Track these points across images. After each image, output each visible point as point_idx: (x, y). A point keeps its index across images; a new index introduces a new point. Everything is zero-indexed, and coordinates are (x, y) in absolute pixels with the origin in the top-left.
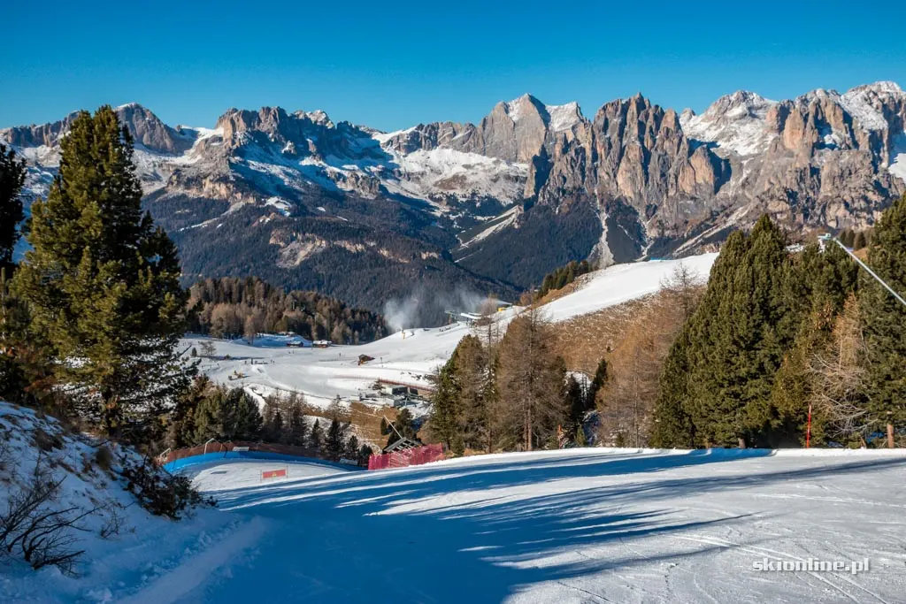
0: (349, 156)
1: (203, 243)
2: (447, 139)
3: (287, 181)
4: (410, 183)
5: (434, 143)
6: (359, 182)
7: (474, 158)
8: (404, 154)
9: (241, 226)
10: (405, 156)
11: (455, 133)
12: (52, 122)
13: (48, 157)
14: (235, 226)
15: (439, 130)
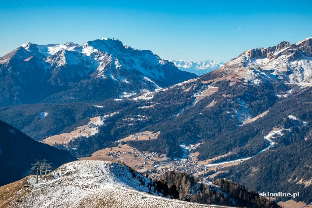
12: (272, 47)
13: (267, 65)
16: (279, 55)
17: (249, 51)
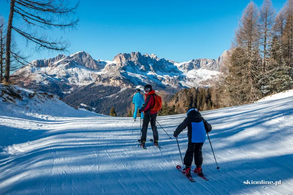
0: (165, 72)
1: (111, 103)
2: (204, 65)
3: (142, 80)
4: (189, 82)
5: (199, 67)
6: (170, 81)
7: (215, 73)
8: (187, 71)
9: (126, 97)
10: (187, 72)
11: (207, 63)
12: (52, 58)
13: (49, 71)
14: (123, 97)
15: (201, 62)
16: (59, 64)
17: (34, 61)
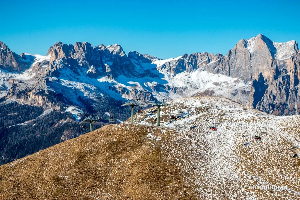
0: (134, 76)
1: (22, 136)
2: (204, 64)
3: (86, 94)
4: (175, 95)
5: (195, 67)
6: (138, 94)
7: (222, 78)
8: (173, 74)
9: (47, 126)
10: (174, 76)
11: (209, 61)
14: (44, 125)
15: (199, 58)
